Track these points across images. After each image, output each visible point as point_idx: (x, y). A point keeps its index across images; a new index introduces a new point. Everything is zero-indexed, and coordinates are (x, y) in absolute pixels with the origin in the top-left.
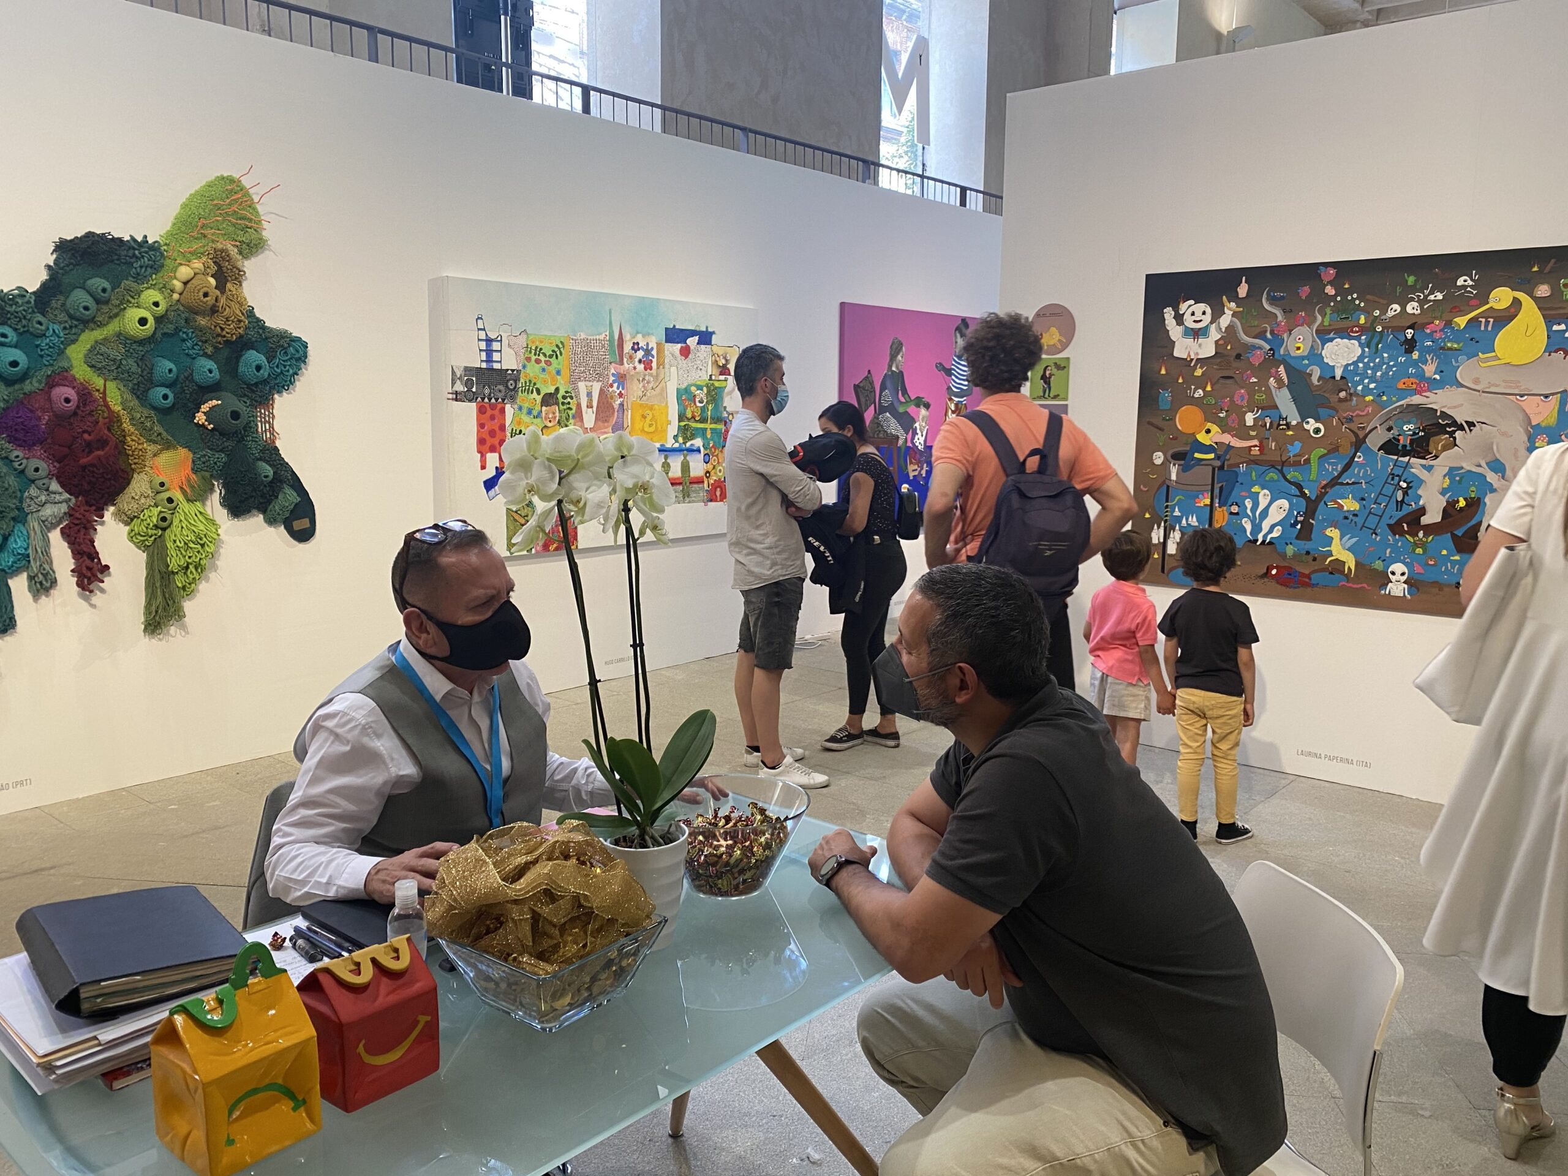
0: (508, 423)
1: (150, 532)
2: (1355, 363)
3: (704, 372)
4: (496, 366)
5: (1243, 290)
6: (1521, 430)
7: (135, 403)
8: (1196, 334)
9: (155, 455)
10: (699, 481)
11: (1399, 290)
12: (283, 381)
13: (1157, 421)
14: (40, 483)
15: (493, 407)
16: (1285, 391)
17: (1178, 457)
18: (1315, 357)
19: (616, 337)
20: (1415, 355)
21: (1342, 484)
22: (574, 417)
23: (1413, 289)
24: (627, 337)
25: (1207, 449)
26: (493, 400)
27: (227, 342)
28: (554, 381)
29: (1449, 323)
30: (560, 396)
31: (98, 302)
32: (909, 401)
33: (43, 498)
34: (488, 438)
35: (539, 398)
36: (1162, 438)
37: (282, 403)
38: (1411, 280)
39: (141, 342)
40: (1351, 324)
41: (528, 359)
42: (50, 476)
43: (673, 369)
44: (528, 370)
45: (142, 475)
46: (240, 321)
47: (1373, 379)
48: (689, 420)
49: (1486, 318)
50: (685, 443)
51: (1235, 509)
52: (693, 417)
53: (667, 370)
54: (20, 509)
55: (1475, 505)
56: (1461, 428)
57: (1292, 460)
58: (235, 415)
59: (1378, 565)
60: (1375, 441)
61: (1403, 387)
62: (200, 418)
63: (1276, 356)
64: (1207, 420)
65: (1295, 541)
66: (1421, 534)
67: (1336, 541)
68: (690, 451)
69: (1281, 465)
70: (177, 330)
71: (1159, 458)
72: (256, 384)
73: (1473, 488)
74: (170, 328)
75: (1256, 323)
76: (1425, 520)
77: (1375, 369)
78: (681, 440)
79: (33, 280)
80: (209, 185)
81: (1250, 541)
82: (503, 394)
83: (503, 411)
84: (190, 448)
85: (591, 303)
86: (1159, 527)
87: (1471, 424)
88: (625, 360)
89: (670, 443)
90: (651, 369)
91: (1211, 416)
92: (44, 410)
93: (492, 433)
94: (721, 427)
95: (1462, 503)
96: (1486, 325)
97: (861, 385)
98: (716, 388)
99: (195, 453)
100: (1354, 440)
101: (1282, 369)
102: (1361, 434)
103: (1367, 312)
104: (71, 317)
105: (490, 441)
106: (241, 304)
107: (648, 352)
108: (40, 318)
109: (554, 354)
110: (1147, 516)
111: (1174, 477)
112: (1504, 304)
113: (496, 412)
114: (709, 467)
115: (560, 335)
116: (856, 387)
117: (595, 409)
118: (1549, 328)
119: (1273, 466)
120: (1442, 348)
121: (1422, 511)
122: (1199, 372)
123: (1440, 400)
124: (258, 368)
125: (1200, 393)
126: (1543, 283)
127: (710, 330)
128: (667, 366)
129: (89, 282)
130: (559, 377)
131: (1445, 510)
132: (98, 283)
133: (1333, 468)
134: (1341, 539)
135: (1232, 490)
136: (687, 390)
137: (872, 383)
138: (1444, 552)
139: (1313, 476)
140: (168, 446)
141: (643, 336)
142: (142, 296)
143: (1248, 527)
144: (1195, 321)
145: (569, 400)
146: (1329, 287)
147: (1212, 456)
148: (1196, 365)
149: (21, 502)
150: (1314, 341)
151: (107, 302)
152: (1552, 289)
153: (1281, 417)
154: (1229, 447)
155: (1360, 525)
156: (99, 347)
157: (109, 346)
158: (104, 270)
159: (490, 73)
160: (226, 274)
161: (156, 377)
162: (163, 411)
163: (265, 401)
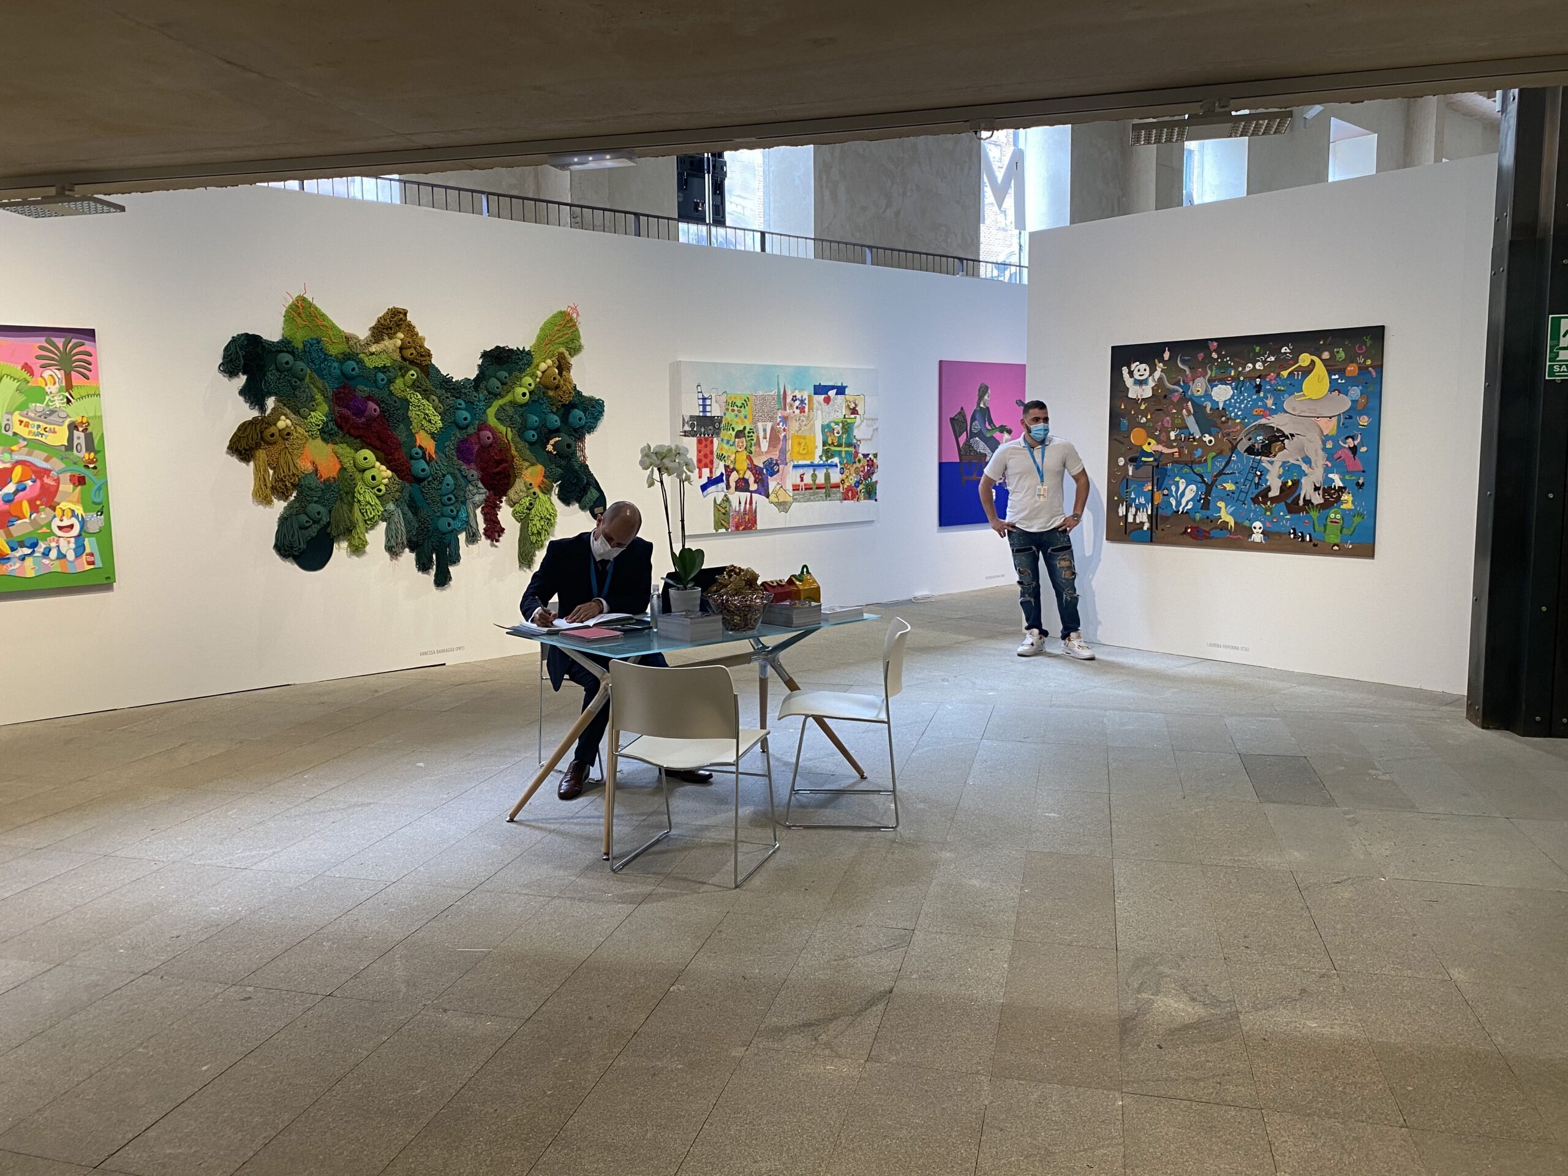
0: (715, 449)
1: (525, 511)
2: (1230, 400)
3: (840, 413)
4: (708, 414)
5: (1167, 355)
6: (1318, 438)
7: (518, 439)
8: (1141, 383)
9: (526, 469)
10: (837, 486)
11: (1251, 355)
12: (591, 426)
13: (1119, 438)
14: (473, 483)
15: (706, 440)
16: (1192, 417)
17: (1133, 460)
18: (1208, 396)
19: (782, 393)
20: (1262, 394)
21: (1225, 474)
22: (755, 445)
23: (1259, 355)
24: (789, 392)
25: (1149, 455)
26: (706, 436)
27: (564, 405)
28: (743, 422)
29: (1278, 375)
30: (746, 432)
31: (503, 384)
32: (994, 428)
33: (475, 491)
34: (703, 458)
35: (734, 433)
36: (1123, 449)
37: (588, 438)
38: (1257, 349)
39: (522, 406)
40: (1226, 376)
41: (727, 409)
42: (478, 478)
43: (819, 412)
44: (728, 416)
45: (521, 479)
46: (570, 393)
47: (1240, 409)
48: (830, 445)
49: (1298, 371)
50: (827, 461)
51: (1166, 492)
52: (833, 443)
53: (815, 413)
54: (465, 496)
55: (1296, 483)
56: (1288, 438)
57: (1197, 460)
58: (569, 446)
59: (1247, 523)
60: (1242, 446)
61: (1256, 413)
62: (550, 448)
63: (1187, 396)
64: (1149, 436)
65: (1200, 510)
66: (1269, 503)
67: (1223, 510)
68: (831, 466)
69: (1190, 464)
70: (539, 398)
71: (1121, 461)
72: (578, 429)
73: (1295, 474)
74: (535, 398)
75: (1174, 376)
76: (1271, 495)
77: (1240, 405)
78: (824, 458)
79: (473, 374)
80: (554, 317)
81: (1175, 512)
82: (712, 431)
83: (712, 442)
84: (544, 465)
85: (766, 373)
86: (1122, 505)
87: (1292, 435)
88: (787, 407)
89: (817, 461)
90: (804, 412)
91: (1151, 435)
92: (476, 444)
93: (706, 456)
94: (852, 449)
95: (1290, 483)
96: (1298, 376)
97: (956, 418)
98: (848, 423)
99: (545, 468)
100: (1231, 446)
101: (1190, 403)
102: (1234, 443)
103: (1236, 369)
104: (490, 393)
105: (704, 461)
106: (570, 383)
107: (802, 401)
108: (476, 394)
109: (743, 406)
110: (1116, 498)
111: (1130, 473)
112: (1306, 363)
113: (708, 443)
114: (844, 476)
115: (747, 393)
116: (952, 419)
117: (768, 439)
118: (1330, 377)
119: (1186, 464)
120: (1275, 390)
121: (1269, 489)
122: (1143, 407)
123: (1277, 421)
124: (580, 419)
125: (1144, 420)
126: (1326, 351)
127: (844, 385)
128: (815, 410)
129: (498, 373)
130: (746, 420)
131: (1281, 487)
132: (502, 374)
133: (1220, 464)
134: (1226, 508)
135: (1164, 480)
136: (828, 425)
137: (964, 417)
138: (1282, 514)
139: (1209, 470)
140: (533, 465)
141: (800, 391)
142: (524, 380)
143: (1174, 503)
144: (1141, 375)
145: (752, 434)
146: (1214, 353)
147: (1152, 459)
148: (1141, 403)
149: (465, 492)
150: (1207, 386)
151: (506, 384)
152: (1330, 354)
153: (1190, 434)
154: (1162, 453)
155: (1235, 499)
156: (502, 408)
157: (507, 408)
158: (505, 366)
159: (697, 210)
160: (563, 366)
161: (529, 425)
162: (531, 444)
163: (581, 438)
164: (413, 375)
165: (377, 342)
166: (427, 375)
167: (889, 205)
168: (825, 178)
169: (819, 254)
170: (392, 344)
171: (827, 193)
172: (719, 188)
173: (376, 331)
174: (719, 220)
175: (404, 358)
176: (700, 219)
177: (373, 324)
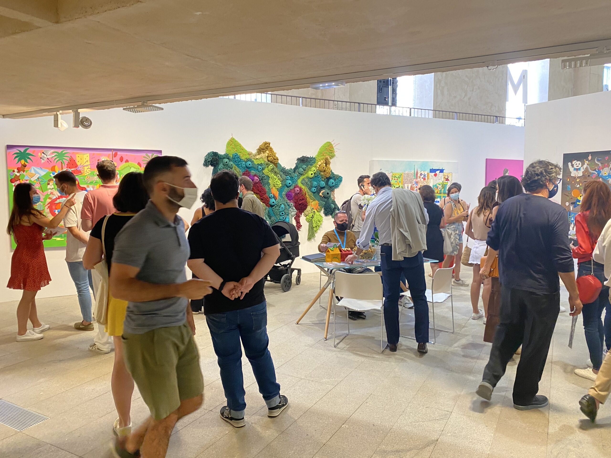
1: (310, 219)
3: (441, 181)
5: (590, 158)
7: (309, 191)
8: (577, 170)
9: (312, 202)
12: (337, 186)
13: (567, 194)
14: (292, 207)
17: (572, 203)
19: (416, 172)
24: (419, 172)
27: (327, 178)
28: (399, 184)
31: (304, 170)
33: (292, 211)
37: (336, 190)
39: (311, 178)
42: (294, 206)
43: (432, 180)
45: (309, 207)
46: (330, 173)
53: (430, 180)
54: (288, 213)
58: (328, 194)
62: (321, 194)
63: (599, 176)
70: (318, 175)
71: (567, 204)
72: (332, 187)
74: (316, 175)
75: (594, 167)
79: (293, 167)
80: (325, 144)
84: (318, 201)
85: (410, 164)
88: (418, 178)
90: (425, 180)
92: (293, 193)
98: (444, 185)
104: (299, 174)
106: (330, 169)
107: (425, 176)
108: (294, 174)
109: (399, 177)
111: (571, 209)
115: (401, 172)
122: (578, 180)
124: (332, 183)
125: (578, 186)
127: (443, 169)
132: (304, 166)
140: (314, 200)
141: (424, 171)
142: (312, 169)
144: (577, 166)
148: (577, 178)
149: (288, 211)
156: (303, 179)
157: (305, 179)
158: (305, 163)
159: (386, 100)
160: (327, 163)
161: (313, 186)
162: (314, 193)
163: (333, 191)
164: (271, 167)
165: (259, 154)
166: (277, 167)
167: (466, 95)
168: (438, 85)
169: (435, 116)
170: (264, 155)
171: (439, 91)
172: (394, 91)
173: (258, 150)
174: (394, 104)
175: (269, 161)
176: (386, 104)
177: (258, 148)
